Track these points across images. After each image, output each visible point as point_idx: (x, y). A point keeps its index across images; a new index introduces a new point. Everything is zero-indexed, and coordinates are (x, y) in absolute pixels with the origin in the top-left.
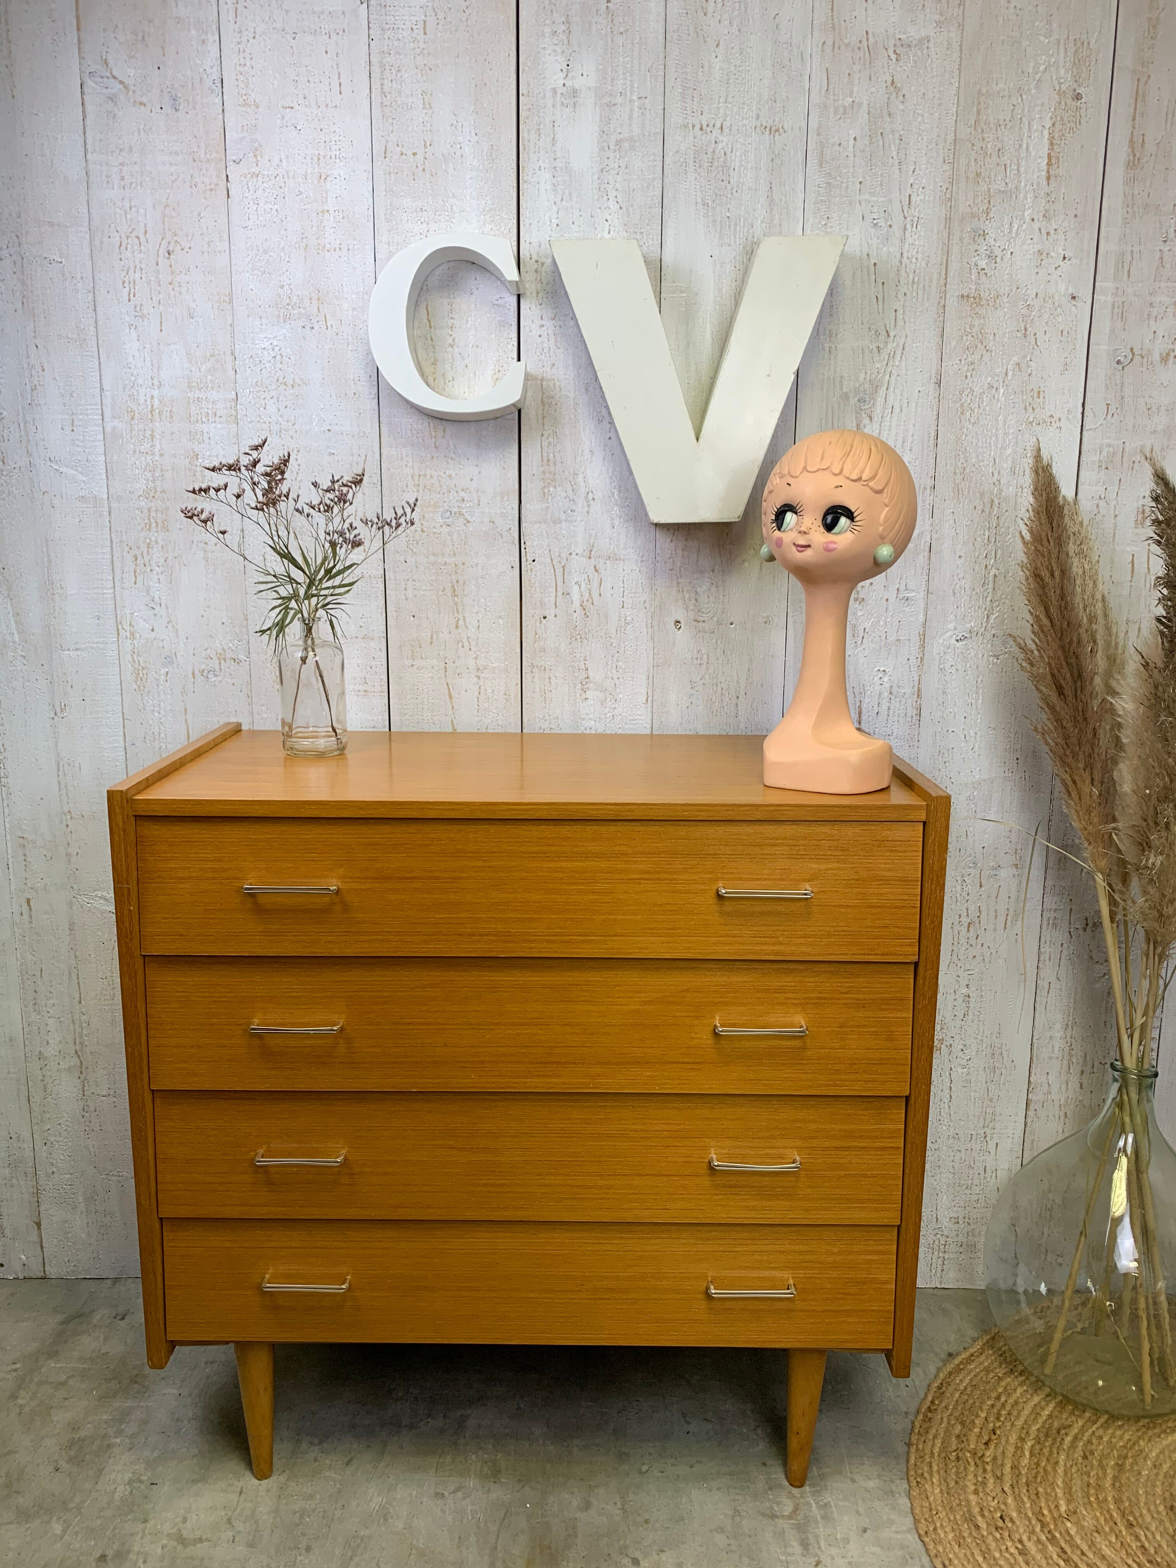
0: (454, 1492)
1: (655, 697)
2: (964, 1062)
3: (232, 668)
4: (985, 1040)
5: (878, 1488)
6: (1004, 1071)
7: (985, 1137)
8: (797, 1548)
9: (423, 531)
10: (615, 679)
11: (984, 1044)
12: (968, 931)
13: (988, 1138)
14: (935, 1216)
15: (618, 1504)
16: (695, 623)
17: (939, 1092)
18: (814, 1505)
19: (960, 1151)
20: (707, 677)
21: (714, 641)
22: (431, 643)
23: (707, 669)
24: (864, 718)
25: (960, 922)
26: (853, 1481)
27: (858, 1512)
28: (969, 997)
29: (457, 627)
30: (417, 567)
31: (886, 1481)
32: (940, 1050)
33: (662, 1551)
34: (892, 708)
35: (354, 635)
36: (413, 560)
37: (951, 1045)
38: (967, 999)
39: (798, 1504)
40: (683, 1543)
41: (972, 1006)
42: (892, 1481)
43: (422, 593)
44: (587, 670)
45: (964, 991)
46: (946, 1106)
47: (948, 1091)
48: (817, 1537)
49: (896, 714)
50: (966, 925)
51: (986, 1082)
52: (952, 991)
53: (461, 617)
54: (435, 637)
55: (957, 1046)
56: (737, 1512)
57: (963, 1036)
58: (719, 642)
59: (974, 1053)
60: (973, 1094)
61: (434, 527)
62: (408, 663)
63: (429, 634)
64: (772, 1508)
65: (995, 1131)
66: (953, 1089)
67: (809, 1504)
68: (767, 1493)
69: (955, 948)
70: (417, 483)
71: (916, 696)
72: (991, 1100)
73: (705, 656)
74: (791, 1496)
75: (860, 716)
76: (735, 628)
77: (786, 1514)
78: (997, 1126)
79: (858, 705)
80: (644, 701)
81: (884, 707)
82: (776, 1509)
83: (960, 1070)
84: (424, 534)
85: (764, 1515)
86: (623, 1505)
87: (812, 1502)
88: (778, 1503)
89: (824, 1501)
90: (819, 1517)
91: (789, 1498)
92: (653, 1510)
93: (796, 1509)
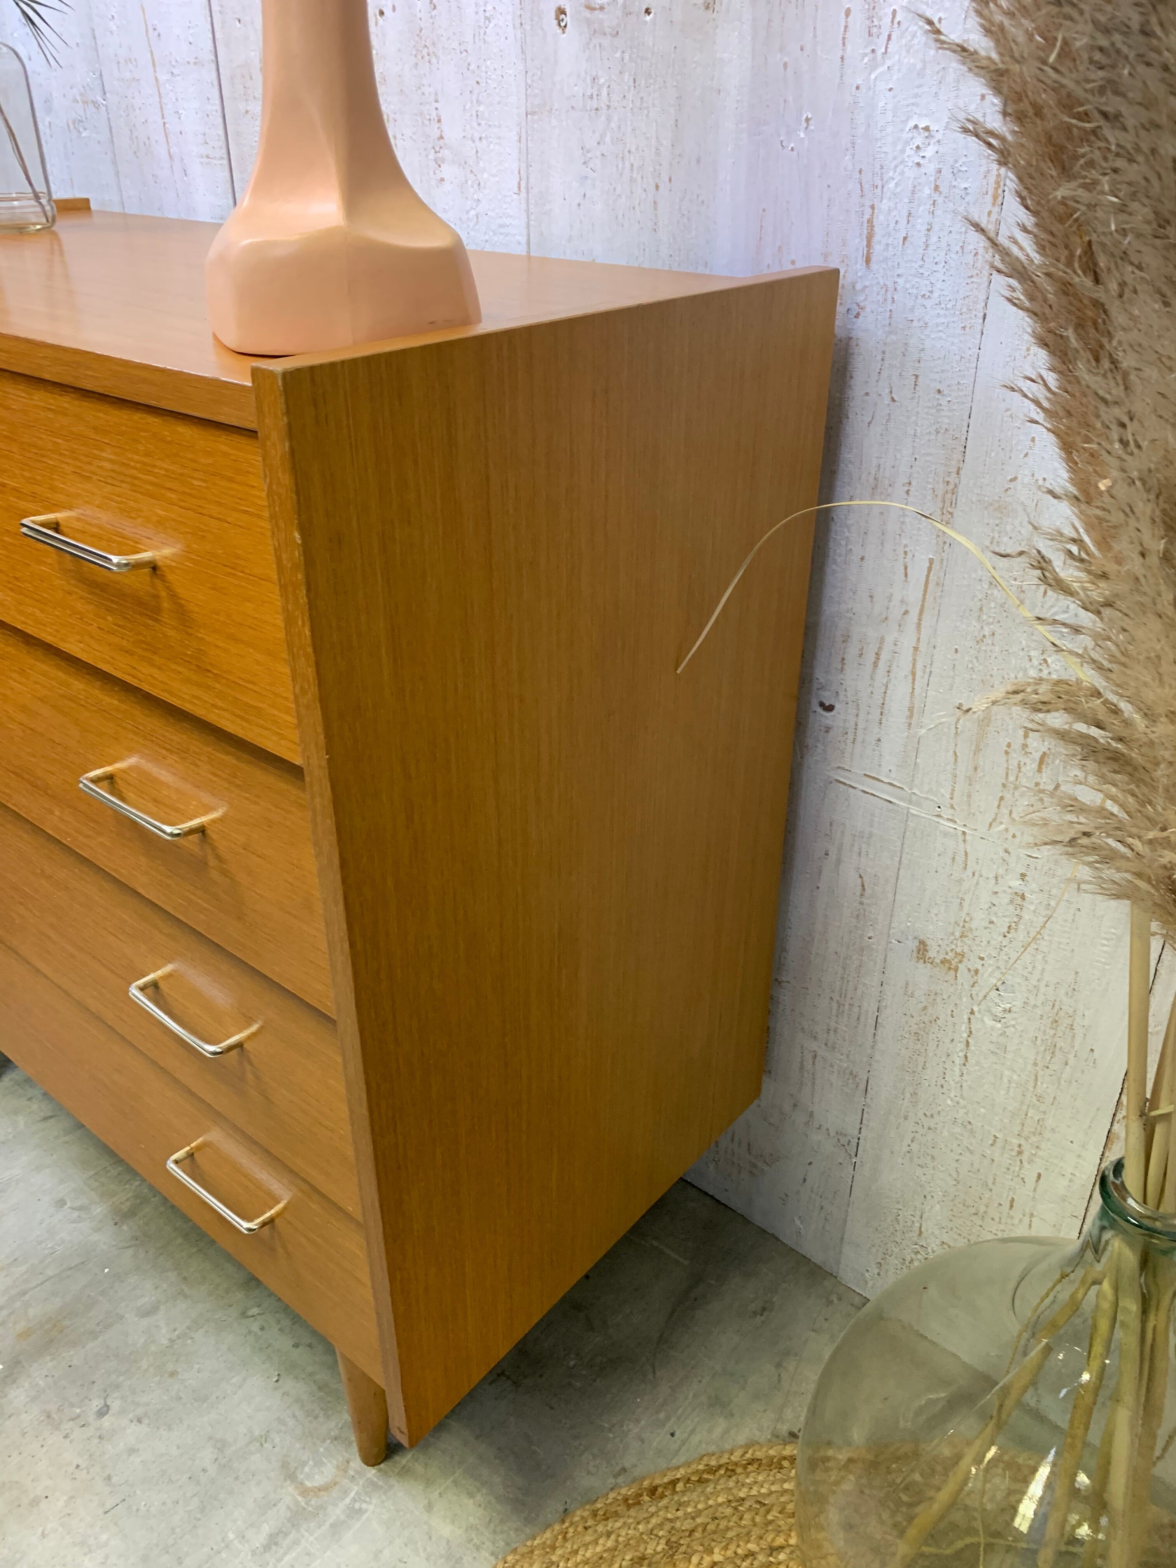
0: (75, 1209)
1: (532, 180)
2: (998, 1011)
4: (1043, 989)
5: (448, 1542)
6: (1072, 1061)
7: (1020, 1153)
8: (259, 1539)
10: (477, 140)
11: (1041, 998)
12: (1040, 770)
13: (1025, 1157)
14: (917, 1225)
15: (177, 1333)
16: (587, 14)
17: (947, 1041)
18: (348, 1500)
19: (971, 1152)
20: (608, 139)
21: (618, 55)
23: (609, 120)
24: (877, 248)
25: (1025, 746)
26: (429, 1508)
27: (377, 1554)
28: (1023, 897)
31: (470, 1540)
32: (956, 970)
33: (140, 1421)
34: (936, 227)
37: (977, 972)
38: (1019, 900)
39: (335, 1484)
40: (170, 1429)
41: (1026, 916)
42: (478, 1548)
44: (439, 121)
45: (1016, 883)
46: (957, 1069)
47: (962, 1046)
48: (296, 1542)
49: (943, 244)
50: (1037, 756)
51: (1035, 1064)
52: (992, 875)
55: (989, 978)
56: (265, 1438)
57: (1001, 964)
58: (627, 57)
59: (1019, 1004)
60: (1007, 1073)
64: (304, 1464)
65: (1040, 1153)
66: (972, 1048)
67: (346, 1493)
68: (324, 1441)
69: (1008, 796)
71: (989, 199)
72: (1039, 1098)
73: (604, 92)
74: (344, 1468)
75: (869, 245)
76: (654, 21)
77: (308, 1484)
78: (1043, 1146)
79: (867, 217)
80: (516, 190)
81: (921, 224)
82: (307, 1469)
83: (989, 1022)
85: (285, 1465)
86: (179, 1338)
87: (352, 1494)
88: (319, 1464)
89: (364, 1506)
90: (331, 1520)
91: (338, 1467)
92: (196, 1366)
93: (325, 1488)
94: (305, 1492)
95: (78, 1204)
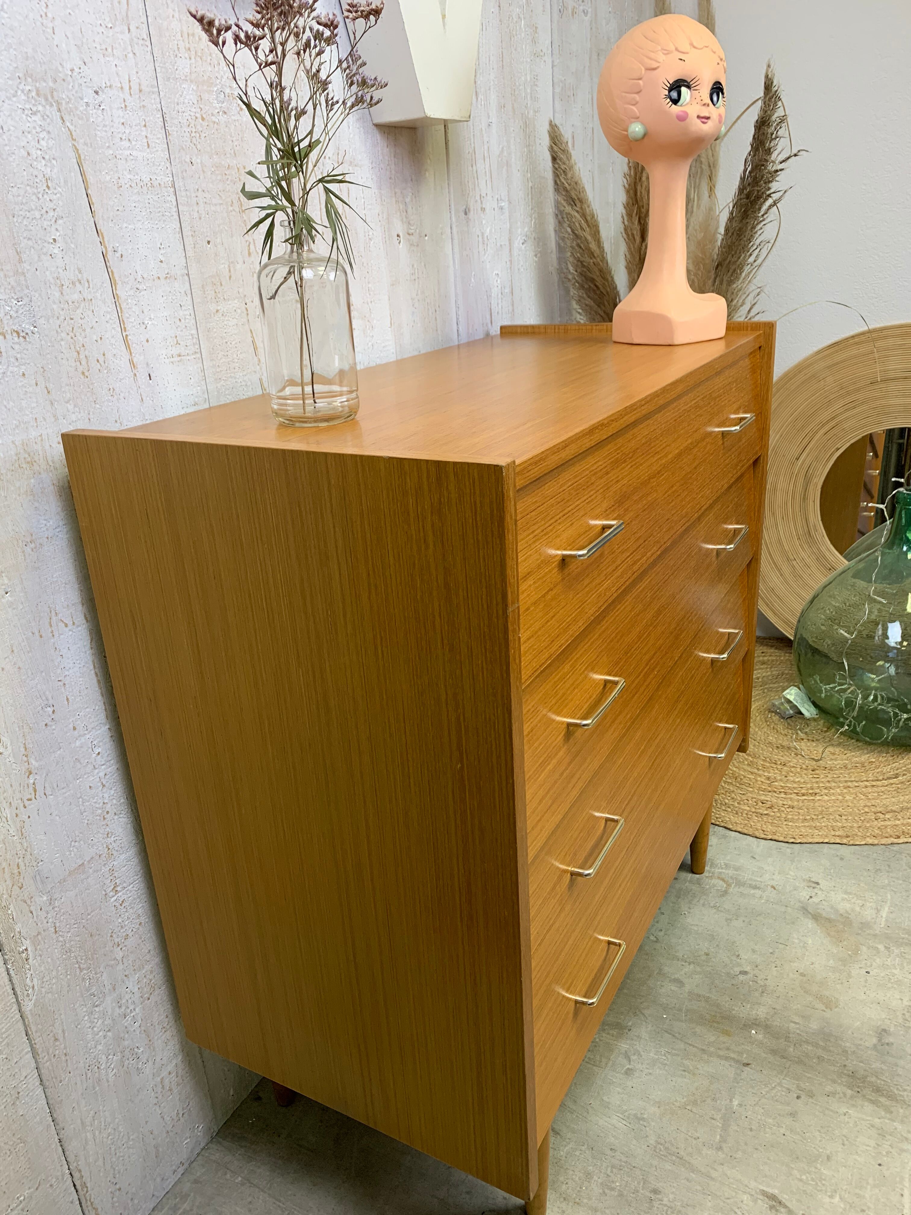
0: (630, 1061)
1: (395, 319)
3: (16, 347)
8: (758, 893)
9: (203, 119)
15: (684, 964)
20: (419, 292)
21: (419, 254)
22: (230, 277)
23: (419, 284)
27: (737, 855)
29: (250, 254)
30: (204, 171)
33: (738, 956)
35: (156, 276)
36: (199, 161)
39: (719, 877)
40: (734, 943)
43: (213, 208)
48: (751, 879)
53: (252, 241)
54: (232, 269)
56: (715, 907)
58: (422, 256)
61: (213, 115)
62: (213, 307)
63: (226, 266)
64: (717, 890)
67: (721, 873)
68: (703, 888)
70: (187, 45)
73: (416, 271)
74: (710, 877)
76: (428, 240)
77: (725, 886)
79: (489, 308)
80: (390, 325)
82: (719, 888)
84: (205, 124)
85: (723, 896)
86: (686, 962)
87: (720, 870)
88: (714, 886)
89: (723, 864)
90: (735, 872)
91: (712, 879)
92: (697, 947)
93: (723, 880)
94: (729, 885)
95: (625, 1061)
